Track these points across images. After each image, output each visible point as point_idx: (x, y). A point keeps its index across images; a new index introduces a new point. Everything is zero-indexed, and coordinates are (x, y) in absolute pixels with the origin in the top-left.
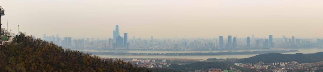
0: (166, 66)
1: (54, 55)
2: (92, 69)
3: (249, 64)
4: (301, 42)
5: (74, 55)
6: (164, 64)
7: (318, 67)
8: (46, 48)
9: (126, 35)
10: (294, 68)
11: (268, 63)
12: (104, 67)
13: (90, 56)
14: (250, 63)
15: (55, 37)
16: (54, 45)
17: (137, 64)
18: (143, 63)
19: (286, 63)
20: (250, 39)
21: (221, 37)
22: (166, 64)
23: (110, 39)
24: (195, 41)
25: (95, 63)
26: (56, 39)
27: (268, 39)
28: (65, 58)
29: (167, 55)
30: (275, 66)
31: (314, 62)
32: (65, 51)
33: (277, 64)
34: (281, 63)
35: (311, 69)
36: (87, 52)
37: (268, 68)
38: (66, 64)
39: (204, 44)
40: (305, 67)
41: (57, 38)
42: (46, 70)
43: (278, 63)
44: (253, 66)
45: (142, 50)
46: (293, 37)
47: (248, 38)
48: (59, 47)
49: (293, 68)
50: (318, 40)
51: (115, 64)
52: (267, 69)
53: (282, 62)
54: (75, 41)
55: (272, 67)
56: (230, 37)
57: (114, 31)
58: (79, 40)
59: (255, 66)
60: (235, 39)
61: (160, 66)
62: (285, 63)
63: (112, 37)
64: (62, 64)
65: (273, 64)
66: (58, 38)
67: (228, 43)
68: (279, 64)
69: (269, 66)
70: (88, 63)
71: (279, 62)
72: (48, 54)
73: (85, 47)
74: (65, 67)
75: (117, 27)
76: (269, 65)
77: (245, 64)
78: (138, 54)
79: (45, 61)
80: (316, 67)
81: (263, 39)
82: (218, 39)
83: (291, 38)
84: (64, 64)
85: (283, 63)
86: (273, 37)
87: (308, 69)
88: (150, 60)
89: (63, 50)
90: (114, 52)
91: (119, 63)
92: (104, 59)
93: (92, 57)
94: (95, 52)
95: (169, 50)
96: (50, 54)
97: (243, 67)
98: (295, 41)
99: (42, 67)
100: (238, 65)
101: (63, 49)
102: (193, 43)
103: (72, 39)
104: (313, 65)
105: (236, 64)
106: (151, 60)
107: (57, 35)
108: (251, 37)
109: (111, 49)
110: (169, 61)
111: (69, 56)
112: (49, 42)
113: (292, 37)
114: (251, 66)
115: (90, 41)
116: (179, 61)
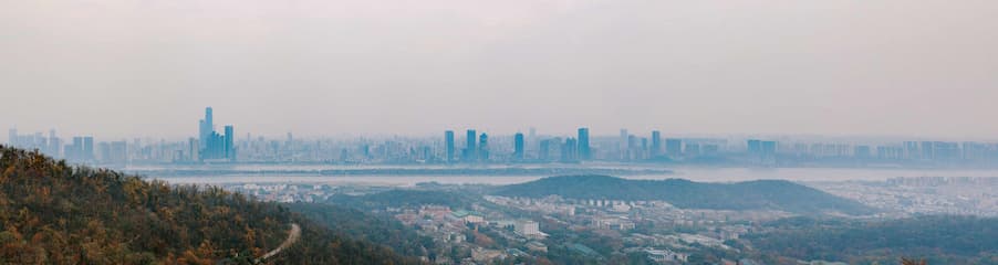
0: (322, 197)
1: (43, 184)
2: (147, 210)
3: (521, 198)
4: (683, 148)
5: (101, 182)
6: (318, 194)
7: (753, 224)
8: (17, 167)
9: (229, 130)
10: (660, 218)
11: (575, 201)
12: (178, 204)
13: (144, 182)
14: (525, 195)
15: (44, 135)
16: (41, 159)
17: (256, 194)
18: (269, 193)
19: (633, 204)
20: (525, 138)
21: (450, 135)
22: (322, 193)
23: (192, 140)
24: (387, 143)
25: (156, 198)
26: (48, 142)
27: (577, 137)
28: (74, 190)
29: (324, 173)
30: (598, 208)
31: (735, 209)
32: (74, 172)
33: (603, 203)
34: (615, 203)
35: (724, 228)
36: (137, 172)
37: (577, 213)
38: (76, 204)
39: (408, 150)
40: (701, 222)
41: (51, 139)
42: (17, 224)
43: (607, 203)
44: (532, 204)
45: (267, 163)
46: (656, 134)
47: (519, 138)
48: (57, 162)
49: (655, 218)
50: (750, 142)
51: (205, 198)
52: (573, 213)
53: (619, 198)
54: (104, 145)
55: (588, 211)
56: (471, 134)
57: (202, 121)
58: (114, 144)
59: (538, 204)
60: (484, 136)
61: (309, 199)
62: (628, 203)
63: (196, 135)
64: (67, 205)
65: (592, 202)
66: (56, 141)
67: (466, 147)
68: (611, 205)
69: (580, 206)
70: (136, 198)
71: (611, 198)
72: (22, 182)
73: (130, 160)
74: (74, 212)
75: (209, 112)
76: (579, 203)
77: (512, 197)
78: (256, 173)
79: (13, 202)
80: (746, 224)
81: (559, 139)
82: (443, 140)
83: (649, 136)
84: (71, 205)
85: (623, 203)
86: (590, 133)
87: (713, 228)
88: (285, 186)
89: (69, 170)
90: (203, 168)
91: (213, 195)
92: (177, 185)
93: (147, 184)
94: (155, 171)
95: (327, 162)
96: (30, 183)
97: (505, 207)
98: (663, 145)
99: (5, 217)
100: (493, 201)
101: (69, 166)
102: (382, 147)
103: (96, 140)
104: (732, 219)
105: (488, 198)
106: (288, 186)
107: (53, 132)
108: (526, 134)
109: (195, 163)
110: (329, 188)
111: (87, 185)
112: (27, 151)
113: (651, 135)
114: (528, 203)
115: (143, 144)
116: (351, 187)
